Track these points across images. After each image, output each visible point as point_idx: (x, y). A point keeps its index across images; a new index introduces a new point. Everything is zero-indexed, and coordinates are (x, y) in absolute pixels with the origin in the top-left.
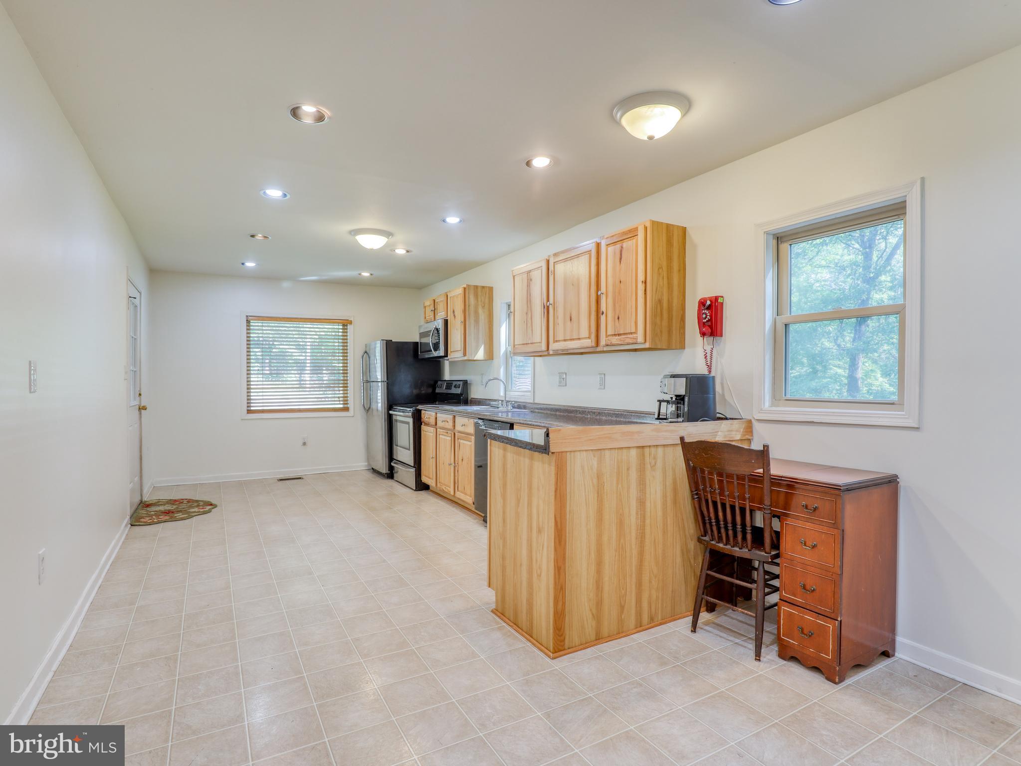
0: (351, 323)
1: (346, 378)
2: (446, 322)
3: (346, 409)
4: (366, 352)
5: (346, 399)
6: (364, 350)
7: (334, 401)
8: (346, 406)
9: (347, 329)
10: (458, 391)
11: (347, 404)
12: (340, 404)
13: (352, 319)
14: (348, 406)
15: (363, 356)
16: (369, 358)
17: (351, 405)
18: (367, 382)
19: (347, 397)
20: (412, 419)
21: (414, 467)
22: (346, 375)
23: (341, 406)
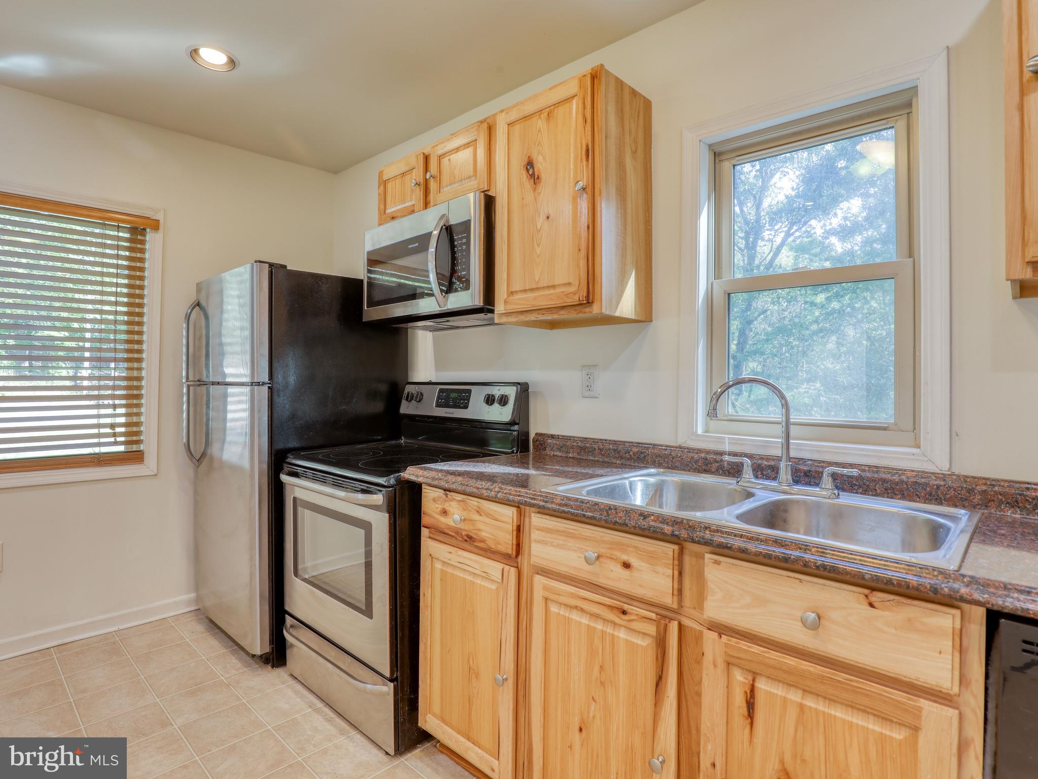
0: (156, 225)
1: (135, 374)
2: (489, 203)
3: (134, 457)
4: (198, 304)
5: (135, 429)
6: (193, 299)
7: (99, 436)
8: (135, 448)
9: (143, 242)
10: (501, 414)
11: (138, 442)
12: (116, 443)
13: (160, 216)
14: (142, 447)
15: (188, 317)
16: (207, 318)
17: (149, 446)
18: (201, 383)
19: (138, 424)
20: (387, 515)
21: (391, 680)
22: (136, 365)
23: (121, 448)
